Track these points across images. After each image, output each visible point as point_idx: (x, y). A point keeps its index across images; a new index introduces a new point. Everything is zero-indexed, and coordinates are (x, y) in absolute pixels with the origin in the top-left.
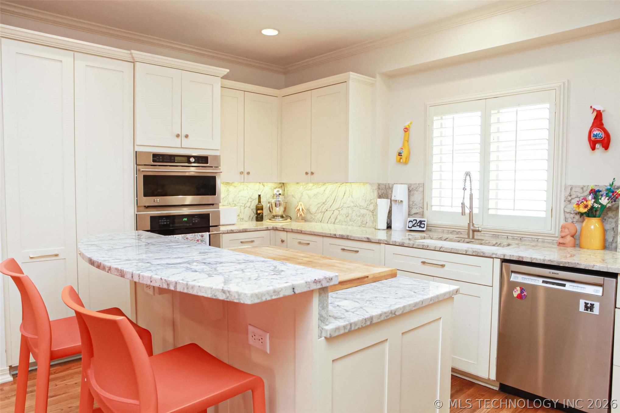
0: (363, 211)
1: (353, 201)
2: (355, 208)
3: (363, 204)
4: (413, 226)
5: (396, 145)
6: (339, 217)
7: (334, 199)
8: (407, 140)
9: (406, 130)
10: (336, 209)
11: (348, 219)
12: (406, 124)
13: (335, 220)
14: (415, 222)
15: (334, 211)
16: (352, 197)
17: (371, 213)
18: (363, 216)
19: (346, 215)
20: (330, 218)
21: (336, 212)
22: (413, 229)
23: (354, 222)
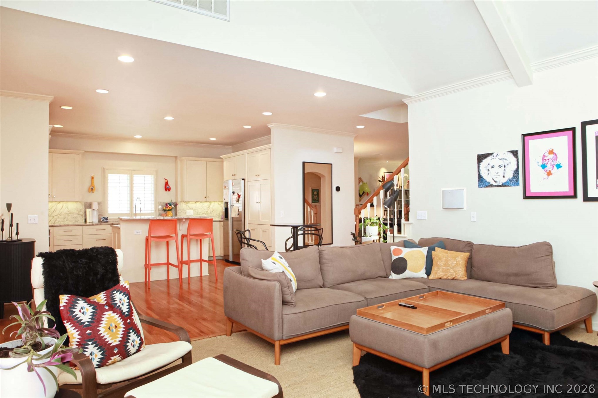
0: (75, 216)
1: (69, 210)
2: (70, 214)
3: (76, 212)
4: (104, 220)
5: (88, 184)
6: (58, 220)
7: (54, 211)
8: (92, 182)
9: (93, 178)
10: (55, 216)
11: (65, 219)
12: (92, 175)
13: (55, 221)
14: (104, 218)
15: (54, 217)
16: (68, 208)
17: (81, 216)
18: (76, 217)
19: (63, 218)
20: (51, 220)
21: (56, 217)
22: (104, 221)
23: (69, 221)
